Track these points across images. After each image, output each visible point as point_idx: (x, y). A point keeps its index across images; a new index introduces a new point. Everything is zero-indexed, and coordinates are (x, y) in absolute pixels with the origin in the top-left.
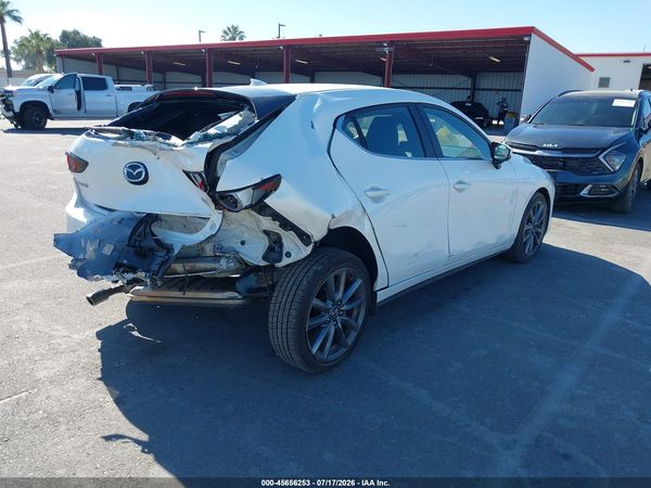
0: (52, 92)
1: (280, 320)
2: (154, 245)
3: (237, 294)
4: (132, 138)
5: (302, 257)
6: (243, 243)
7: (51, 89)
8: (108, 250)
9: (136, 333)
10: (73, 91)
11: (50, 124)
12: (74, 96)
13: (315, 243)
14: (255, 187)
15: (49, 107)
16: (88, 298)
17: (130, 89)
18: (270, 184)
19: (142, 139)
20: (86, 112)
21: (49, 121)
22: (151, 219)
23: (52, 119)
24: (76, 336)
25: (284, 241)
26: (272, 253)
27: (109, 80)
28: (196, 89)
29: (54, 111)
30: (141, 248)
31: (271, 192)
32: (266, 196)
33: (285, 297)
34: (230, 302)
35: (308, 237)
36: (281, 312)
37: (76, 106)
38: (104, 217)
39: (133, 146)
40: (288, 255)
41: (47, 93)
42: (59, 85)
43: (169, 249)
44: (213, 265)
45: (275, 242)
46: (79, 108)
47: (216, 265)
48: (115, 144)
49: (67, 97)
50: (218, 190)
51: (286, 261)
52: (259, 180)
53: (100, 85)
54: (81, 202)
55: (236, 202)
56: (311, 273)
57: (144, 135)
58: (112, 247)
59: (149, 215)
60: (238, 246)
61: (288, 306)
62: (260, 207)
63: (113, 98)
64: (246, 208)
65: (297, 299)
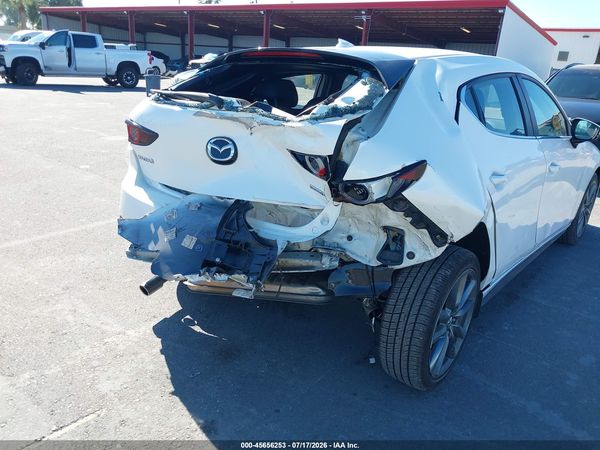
0: (44, 48)
1: (400, 333)
2: (251, 240)
3: (320, 290)
4: (220, 108)
5: (430, 259)
6: (350, 238)
7: (42, 45)
8: (189, 242)
9: (197, 329)
10: (64, 48)
11: (41, 80)
12: (65, 54)
13: (452, 243)
14: (395, 176)
15: (41, 63)
16: (142, 288)
17: (114, 47)
18: (412, 172)
19: (235, 109)
20: (76, 69)
21: (40, 77)
22: (242, 207)
23: (43, 75)
24: (131, 333)
25: (406, 239)
26: (388, 252)
27: (99, 38)
28: (260, 48)
29: (45, 67)
30: (237, 243)
31: (412, 182)
32: (405, 187)
33: (407, 307)
34: (313, 298)
35: (444, 236)
36: (401, 325)
37: (66, 63)
38: (179, 201)
39: (223, 117)
40: (411, 255)
41: (39, 49)
42: (50, 42)
43: (270, 245)
44: (310, 262)
45: (394, 239)
46: (70, 64)
47: (316, 263)
48: (196, 114)
49: (58, 54)
50: (345, 178)
51: (407, 263)
52: (400, 168)
53: (90, 43)
54: (143, 181)
55: (366, 194)
56: (439, 279)
57: (236, 105)
58: (195, 239)
59: (238, 201)
60: (343, 242)
61: (412, 319)
62: (395, 200)
63: (102, 57)
64: (378, 201)
65: (424, 312)
